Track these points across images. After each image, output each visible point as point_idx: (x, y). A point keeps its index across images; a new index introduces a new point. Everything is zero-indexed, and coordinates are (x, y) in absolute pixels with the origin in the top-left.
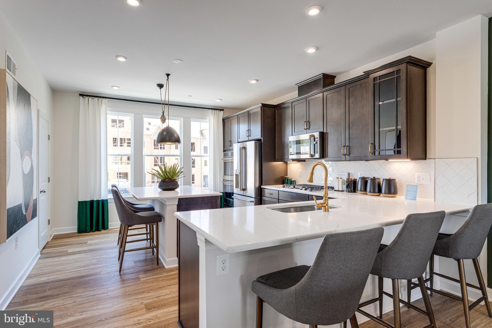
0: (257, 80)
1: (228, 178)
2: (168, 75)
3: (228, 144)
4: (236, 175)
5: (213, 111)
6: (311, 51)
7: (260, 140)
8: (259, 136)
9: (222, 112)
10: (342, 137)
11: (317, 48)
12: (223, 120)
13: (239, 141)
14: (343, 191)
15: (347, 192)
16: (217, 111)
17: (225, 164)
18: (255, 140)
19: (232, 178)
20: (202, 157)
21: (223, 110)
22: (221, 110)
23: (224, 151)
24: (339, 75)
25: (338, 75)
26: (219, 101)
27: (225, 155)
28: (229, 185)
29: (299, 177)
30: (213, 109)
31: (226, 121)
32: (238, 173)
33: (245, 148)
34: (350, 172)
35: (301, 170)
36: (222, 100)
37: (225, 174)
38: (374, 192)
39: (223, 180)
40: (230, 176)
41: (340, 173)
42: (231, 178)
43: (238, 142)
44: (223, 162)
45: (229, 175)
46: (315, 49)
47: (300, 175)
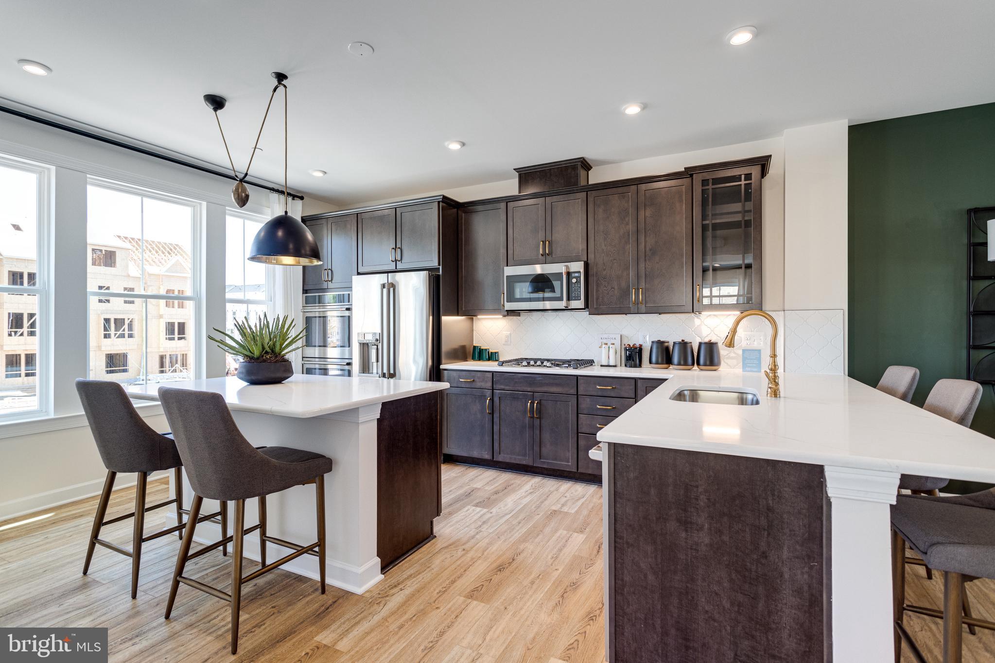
0: (463, 144)
2: (281, 77)
3: (319, 275)
4: (362, 344)
5: (282, 196)
6: (633, 110)
7: (435, 271)
8: (431, 263)
9: (300, 202)
10: (629, 273)
11: (645, 107)
13: (364, 270)
14: (615, 366)
15: (628, 366)
17: (307, 320)
18: (426, 270)
19: (322, 351)
20: (249, 305)
21: (302, 198)
23: (305, 291)
24: (598, 166)
25: (595, 166)
26: (320, 174)
28: (315, 369)
29: (504, 345)
30: (282, 192)
32: (369, 340)
33: (393, 286)
34: (623, 333)
35: (509, 333)
36: (326, 175)
38: (686, 364)
39: (303, 357)
40: (317, 349)
41: (606, 336)
42: (320, 353)
43: (361, 273)
44: (301, 316)
45: (315, 346)
46: (640, 108)
47: (506, 341)
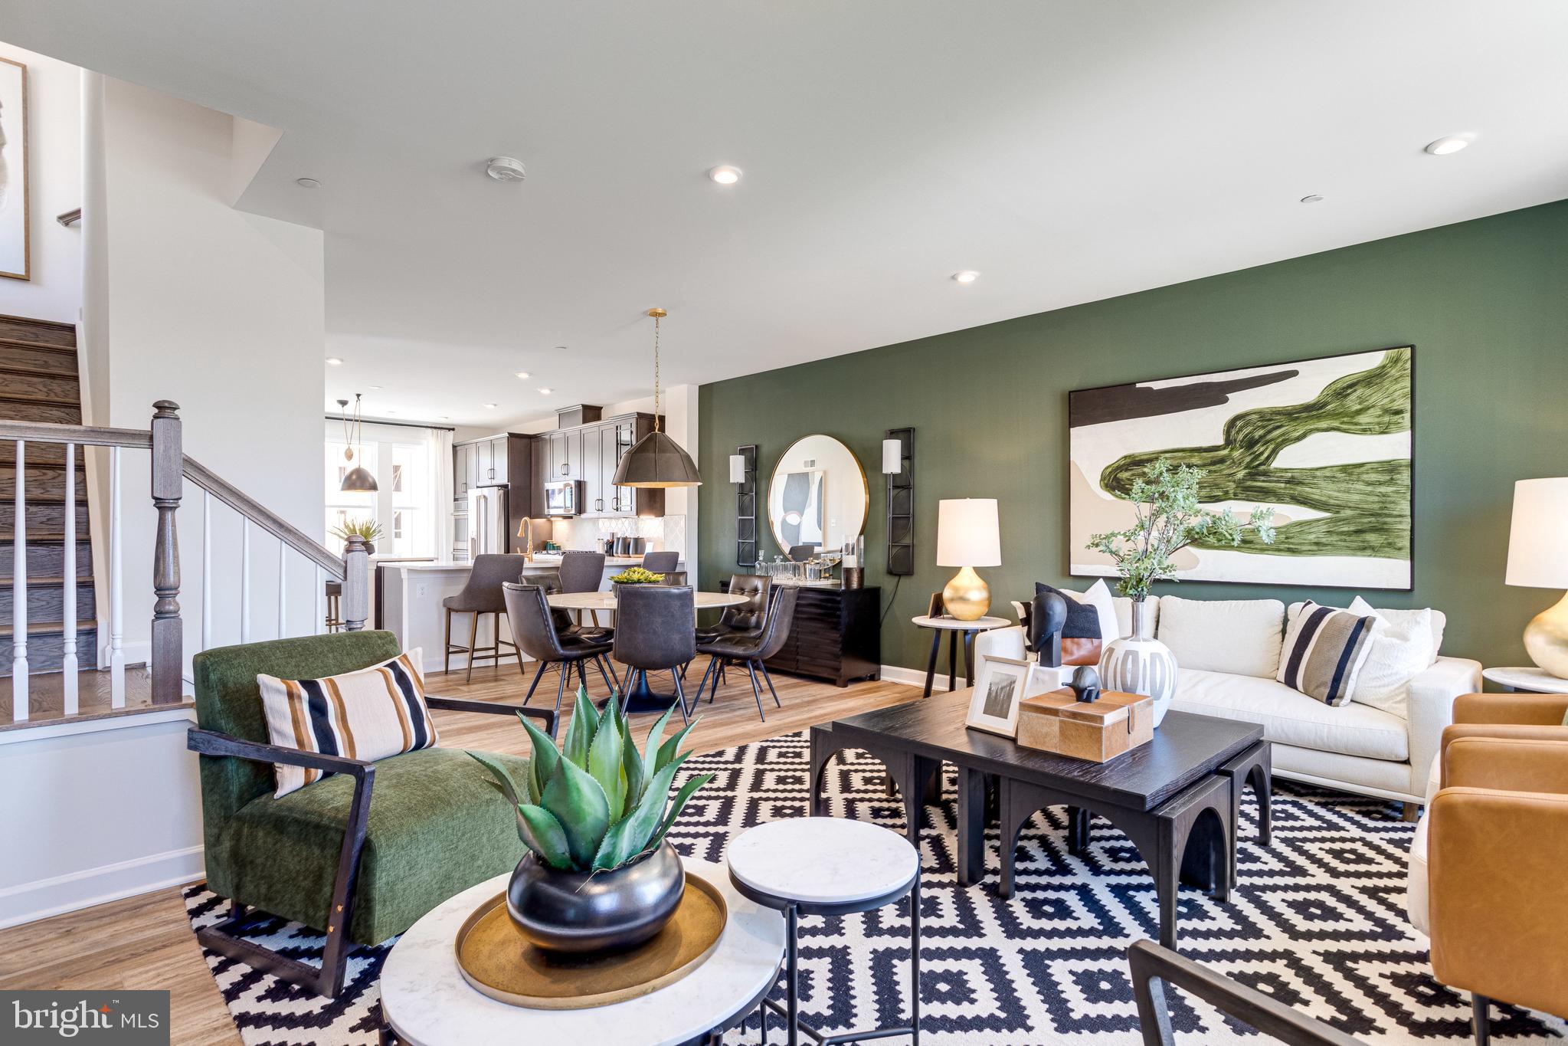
1: (460, 545)
2: (358, 395)
3: (460, 488)
4: (473, 539)
5: (434, 430)
7: (506, 486)
8: (504, 481)
9: (452, 432)
12: (454, 447)
13: (479, 484)
16: (443, 431)
17: (457, 521)
18: (498, 486)
21: (453, 429)
22: (449, 429)
23: (455, 500)
27: (457, 508)
30: (435, 428)
31: (458, 448)
32: (475, 537)
33: (485, 498)
37: (457, 539)
39: (454, 549)
40: (465, 543)
43: (478, 487)
44: (453, 518)
45: (464, 541)
